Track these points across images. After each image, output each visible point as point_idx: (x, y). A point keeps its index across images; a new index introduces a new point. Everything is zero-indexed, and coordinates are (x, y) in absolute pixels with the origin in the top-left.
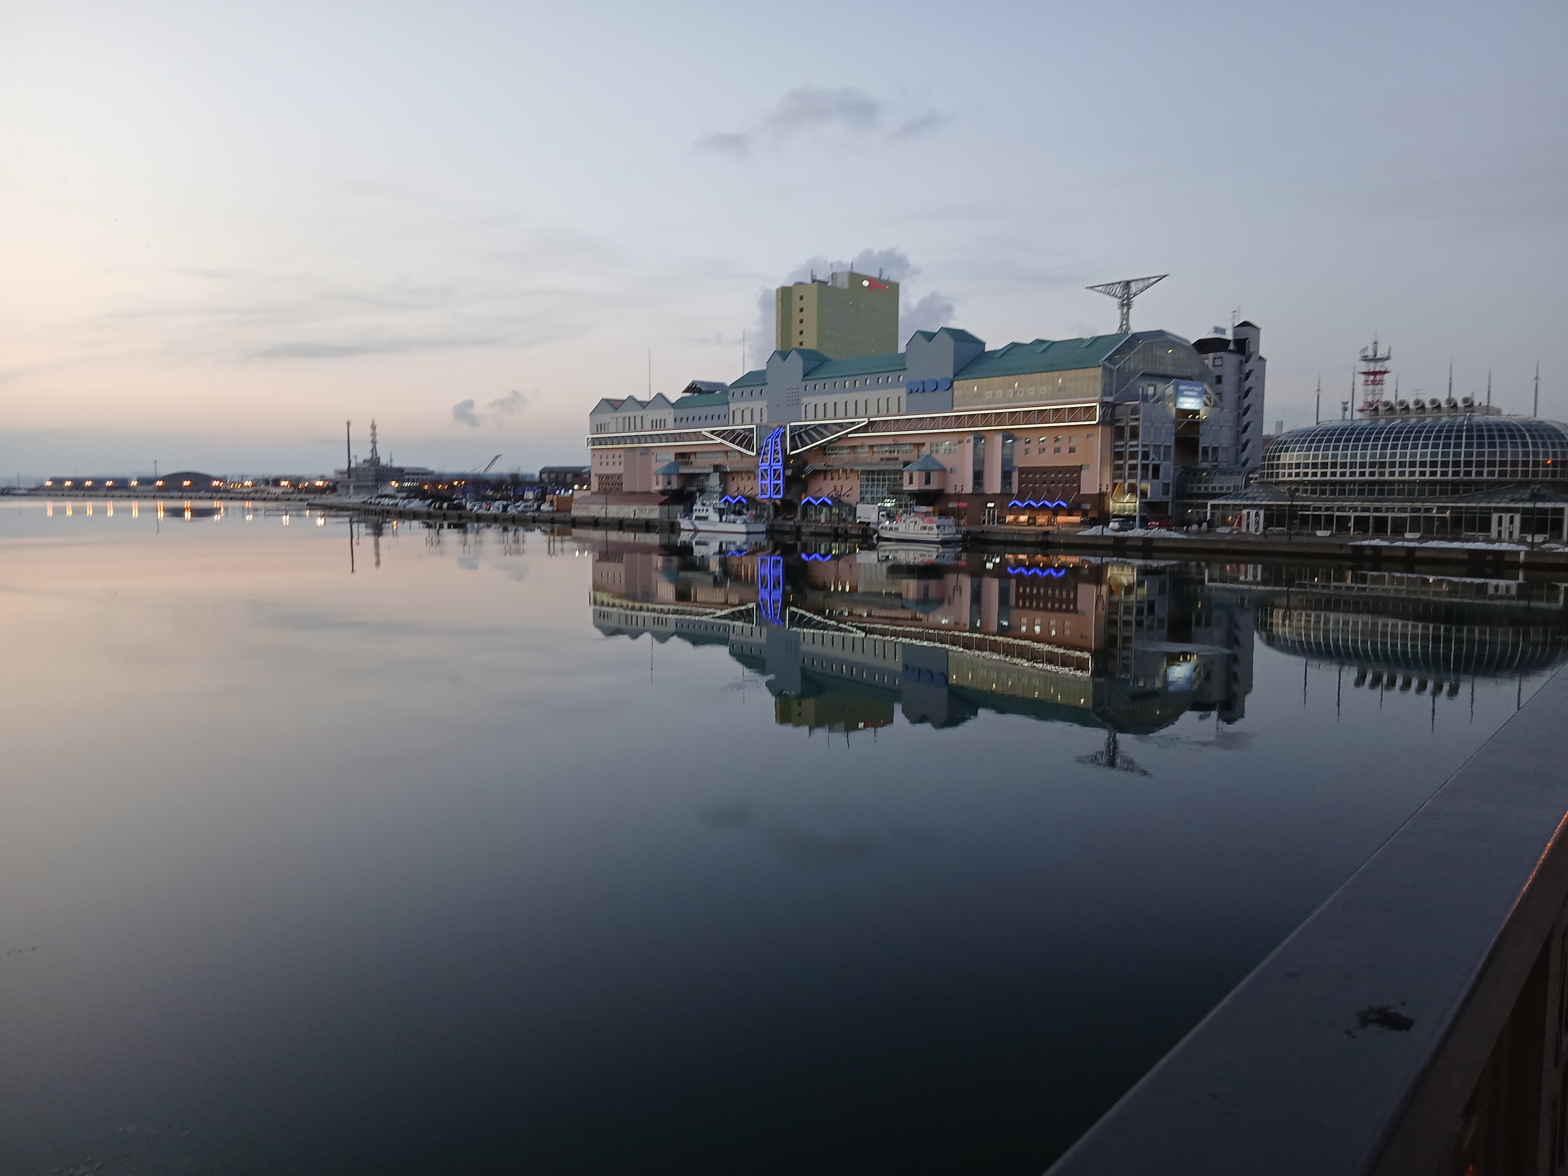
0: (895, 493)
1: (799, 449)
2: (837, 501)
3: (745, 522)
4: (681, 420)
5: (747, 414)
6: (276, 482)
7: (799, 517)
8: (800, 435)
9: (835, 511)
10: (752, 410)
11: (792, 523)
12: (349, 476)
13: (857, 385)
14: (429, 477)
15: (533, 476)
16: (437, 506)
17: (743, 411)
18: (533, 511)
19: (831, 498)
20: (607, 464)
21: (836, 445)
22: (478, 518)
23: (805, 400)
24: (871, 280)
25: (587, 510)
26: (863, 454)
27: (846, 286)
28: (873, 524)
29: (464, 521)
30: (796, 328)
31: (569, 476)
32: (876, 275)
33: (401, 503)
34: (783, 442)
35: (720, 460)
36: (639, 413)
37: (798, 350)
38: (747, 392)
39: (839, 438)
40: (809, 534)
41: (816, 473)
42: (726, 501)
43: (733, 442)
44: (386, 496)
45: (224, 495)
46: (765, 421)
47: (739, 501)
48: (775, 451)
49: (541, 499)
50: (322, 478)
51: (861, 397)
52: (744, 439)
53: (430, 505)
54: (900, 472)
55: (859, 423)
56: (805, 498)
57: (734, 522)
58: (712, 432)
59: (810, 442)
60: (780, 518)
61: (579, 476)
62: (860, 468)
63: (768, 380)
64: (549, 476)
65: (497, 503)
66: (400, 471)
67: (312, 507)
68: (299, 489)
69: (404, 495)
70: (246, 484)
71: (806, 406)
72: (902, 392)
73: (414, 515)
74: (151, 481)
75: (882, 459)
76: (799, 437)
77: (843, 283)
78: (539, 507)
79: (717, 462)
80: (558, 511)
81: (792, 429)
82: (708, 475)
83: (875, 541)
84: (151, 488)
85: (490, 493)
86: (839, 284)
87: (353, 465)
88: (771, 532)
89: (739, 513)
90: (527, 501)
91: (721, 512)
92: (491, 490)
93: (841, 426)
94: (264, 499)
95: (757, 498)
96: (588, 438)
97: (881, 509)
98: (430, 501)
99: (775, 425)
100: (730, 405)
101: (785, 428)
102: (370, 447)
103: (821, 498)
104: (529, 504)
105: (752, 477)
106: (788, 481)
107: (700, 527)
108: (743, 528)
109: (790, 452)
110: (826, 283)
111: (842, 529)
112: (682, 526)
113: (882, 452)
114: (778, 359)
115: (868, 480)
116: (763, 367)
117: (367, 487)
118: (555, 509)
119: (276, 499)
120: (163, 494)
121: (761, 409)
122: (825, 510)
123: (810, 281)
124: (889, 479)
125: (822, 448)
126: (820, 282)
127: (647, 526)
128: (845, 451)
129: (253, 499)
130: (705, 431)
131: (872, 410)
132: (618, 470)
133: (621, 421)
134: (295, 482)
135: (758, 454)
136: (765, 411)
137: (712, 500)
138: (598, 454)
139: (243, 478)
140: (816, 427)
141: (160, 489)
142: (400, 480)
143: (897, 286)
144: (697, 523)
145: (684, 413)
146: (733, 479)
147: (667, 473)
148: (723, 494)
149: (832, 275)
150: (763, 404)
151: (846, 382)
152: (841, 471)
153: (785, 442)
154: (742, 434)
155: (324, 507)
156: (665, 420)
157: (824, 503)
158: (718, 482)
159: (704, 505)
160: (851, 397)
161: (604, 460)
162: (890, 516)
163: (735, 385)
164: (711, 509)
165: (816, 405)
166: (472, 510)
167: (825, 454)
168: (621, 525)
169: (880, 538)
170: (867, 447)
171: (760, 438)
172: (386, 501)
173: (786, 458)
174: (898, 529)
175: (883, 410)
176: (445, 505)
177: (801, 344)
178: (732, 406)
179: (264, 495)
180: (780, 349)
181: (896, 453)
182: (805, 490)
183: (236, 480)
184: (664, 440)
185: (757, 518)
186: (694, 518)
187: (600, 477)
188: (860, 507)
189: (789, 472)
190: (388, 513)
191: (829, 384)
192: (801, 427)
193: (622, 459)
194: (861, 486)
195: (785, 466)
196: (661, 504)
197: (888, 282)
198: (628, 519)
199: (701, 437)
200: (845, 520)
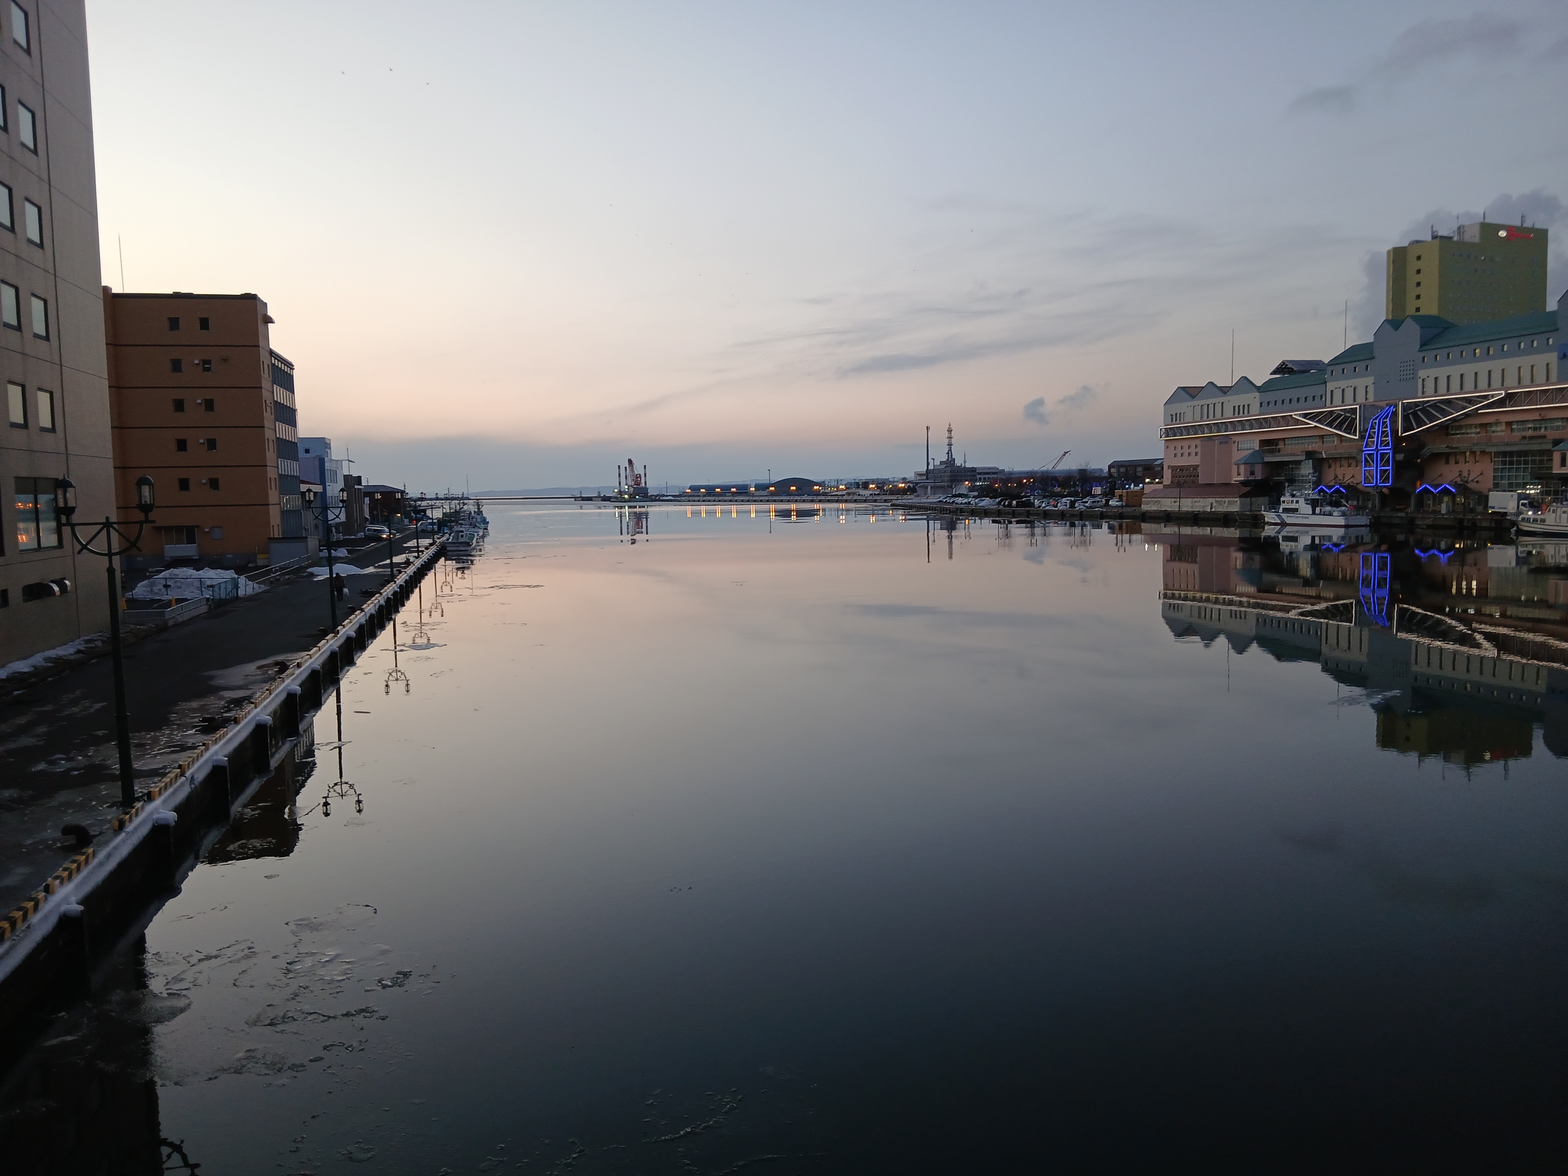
0: (1542, 476)
1: (1414, 430)
2: (1463, 488)
3: (1344, 514)
4: (1268, 403)
5: (1349, 394)
6: (865, 485)
7: (1412, 509)
8: (1415, 414)
9: (1460, 500)
10: (1355, 388)
11: (1403, 514)
12: (927, 479)
13: (1491, 352)
14: (999, 476)
15: (1101, 470)
16: (1006, 503)
17: (1343, 390)
18: (1101, 507)
19: (1455, 485)
20: (1182, 455)
21: (1461, 423)
22: (1047, 515)
23: (1422, 373)
24: (1509, 229)
25: (1158, 504)
26: (1500, 432)
27: (1477, 240)
28: (1511, 514)
29: (1032, 518)
30: (1412, 292)
31: (1140, 469)
32: (1517, 223)
33: (973, 501)
34: (1394, 422)
35: (1313, 446)
36: (1218, 400)
37: (1413, 317)
38: (1349, 368)
39: (1466, 415)
40: (1425, 527)
41: (1436, 457)
42: (1322, 490)
43: (1330, 425)
44: (960, 495)
45: (823, 498)
46: (1371, 399)
47: (1337, 490)
48: (1383, 432)
49: (1109, 494)
50: (904, 480)
51: (1496, 365)
52: (1345, 421)
53: (999, 503)
54: (1550, 453)
55: (1493, 396)
56: (1421, 485)
57: (1330, 514)
58: (1305, 416)
59: (1428, 423)
60: (1388, 509)
61: (1151, 469)
62: (1493, 450)
63: (1375, 354)
64: (1118, 470)
65: (1064, 500)
66: (973, 470)
67: (895, 507)
68: (884, 490)
69: (976, 494)
70: (841, 487)
71: (1423, 380)
72: (1552, 358)
73: (983, 513)
74: (765, 487)
75: (1524, 438)
76: (1413, 416)
77: (1473, 236)
78: (1108, 501)
79: (1310, 448)
80: (1126, 506)
81: (1405, 407)
82: (1298, 463)
83: (1513, 536)
84: (765, 493)
85: (1058, 489)
86: (1467, 238)
87: (931, 467)
88: (1375, 525)
89: (1337, 504)
90: (1094, 496)
91: (1314, 504)
92: (1058, 487)
93: (1470, 401)
94: (855, 501)
95: (1359, 486)
96: (1161, 429)
97: (1521, 497)
98: (1000, 499)
99: (1383, 404)
100: (1327, 384)
101: (1396, 406)
102: (947, 449)
103: (1442, 485)
104: (1097, 499)
105: (1354, 464)
106: (1398, 465)
107: (1288, 521)
108: (1341, 521)
109: (1402, 434)
110: (1451, 237)
111: (1469, 520)
112: (1266, 520)
113: (1524, 430)
114: (1388, 327)
115: (1504, 463)
116: (1371, 339)
117: (943, 487)
118: (1124, 504)
119: (865, 501)
120: (775, 498)
121: (1367, 387)
122: (1446, 499)
123: (1429, 238)
124: (1534, 462)
125: (1444, 428)
126: (1441, 237)
127: (1226, 520)
128: (1473, 430)
129: (846, 501)
130: (1296, 415)
131: (1511, 380)
132: (1195, 461)
133: (1198, 409)
134: (881, 484)
135: (1362, 437)
136: (1371, 390)
137: (1303, 491)
138: (1172, 445)
139: (838, 481)
140: (1436, 403)
141: (772, 494)
142: (973, 480)
143: (1545, 232)
144: (1284, 516)
145: (1271, 396)
146: (1330, 467)
147: (1249, 463)
148: (1317, 484)
149: (1459, 228)
150: (1369, 381)
151: (1475, 350)
152: (1468, 453)
153: (1396, 422)
154: (1342, 415)
155: (904, 507)
156: (1249, 405)
157: (1446, 491)
158: (1311, 471)
159: (1293, 496)
160: (1483, 367)
161: (1179, 452)
162: (1534, 504)
163: (1335, 362)
164: (1302, 501)
165: (1436, 379)
166: (1039, 507)
167: (1448, 434)
168: (1196, 519)
169: (1521, 533)
170: (1504, 424)
171: (1364, 419)
172: (960, 500)
173: (1397, 440)
174: (1544, 522)
175: (1526, 379)
176: (1014, 502)
177: (1418, 310)
178: (1330, 386)
179: (856, 497)
180: (1390, 318)
181: (1543, 430)
182: (1421, 475)
183: (833, 484)
184: (1247, 427)
185: (1359, 509)
186: (1281, 511)
187: (1173, 468)
188: (1492, 494)
189: (1400, 457)
190: (962, 511)
191: (1454, 353)
192: (1416, 404)
193: (1199, 450)
194: (1495, 470)
195: (1396, 449)
196: (1241, 497)
197: (1533, 230)
198: (1205, 512)
199: (1291, 421)
200: (1472, 511)
